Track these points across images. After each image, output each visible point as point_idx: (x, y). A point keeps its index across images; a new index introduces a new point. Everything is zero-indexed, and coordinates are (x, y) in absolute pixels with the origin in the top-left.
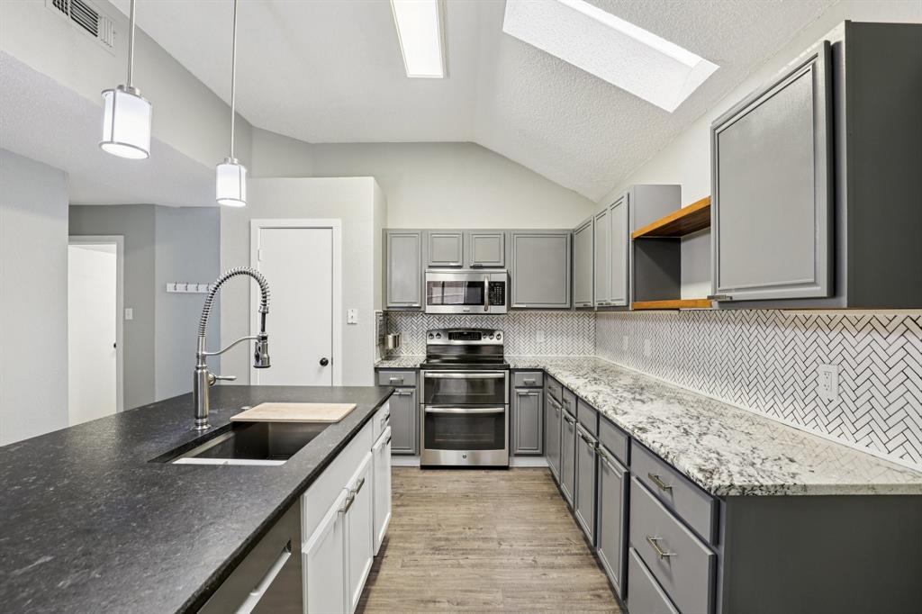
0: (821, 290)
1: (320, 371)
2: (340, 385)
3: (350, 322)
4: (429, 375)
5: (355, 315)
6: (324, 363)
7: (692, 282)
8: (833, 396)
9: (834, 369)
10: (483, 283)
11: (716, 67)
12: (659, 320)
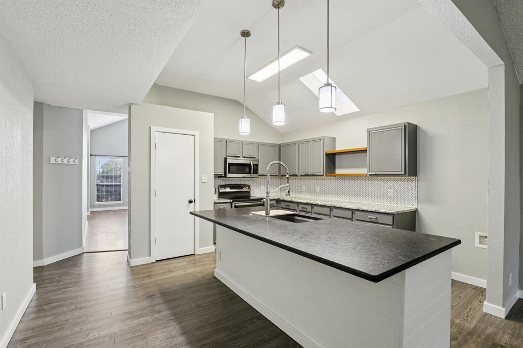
0: (403, 173)
1: (188, 206)
2: (198, 210)
3: (203, 181)
4: (236, 204)
5: (206, 178)
6: (190, 202)
7: (341, 167)
8: (392, 195)
9: (392, 190)
10: (250, 164)
11: (358, 110)
12: (312, 179)
